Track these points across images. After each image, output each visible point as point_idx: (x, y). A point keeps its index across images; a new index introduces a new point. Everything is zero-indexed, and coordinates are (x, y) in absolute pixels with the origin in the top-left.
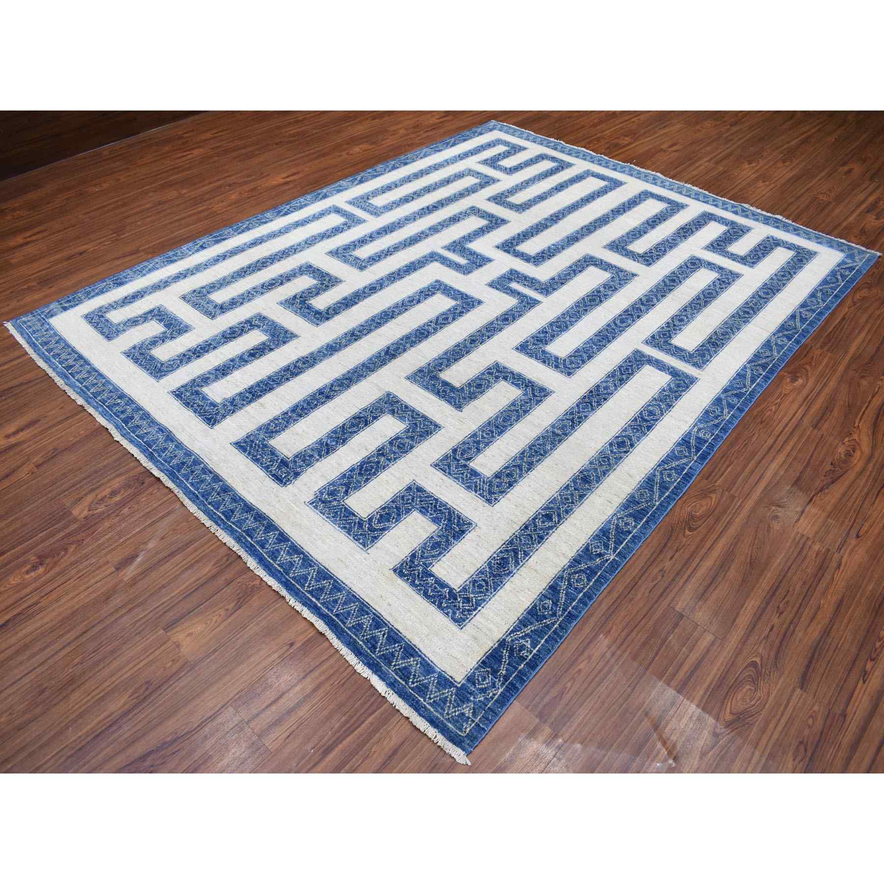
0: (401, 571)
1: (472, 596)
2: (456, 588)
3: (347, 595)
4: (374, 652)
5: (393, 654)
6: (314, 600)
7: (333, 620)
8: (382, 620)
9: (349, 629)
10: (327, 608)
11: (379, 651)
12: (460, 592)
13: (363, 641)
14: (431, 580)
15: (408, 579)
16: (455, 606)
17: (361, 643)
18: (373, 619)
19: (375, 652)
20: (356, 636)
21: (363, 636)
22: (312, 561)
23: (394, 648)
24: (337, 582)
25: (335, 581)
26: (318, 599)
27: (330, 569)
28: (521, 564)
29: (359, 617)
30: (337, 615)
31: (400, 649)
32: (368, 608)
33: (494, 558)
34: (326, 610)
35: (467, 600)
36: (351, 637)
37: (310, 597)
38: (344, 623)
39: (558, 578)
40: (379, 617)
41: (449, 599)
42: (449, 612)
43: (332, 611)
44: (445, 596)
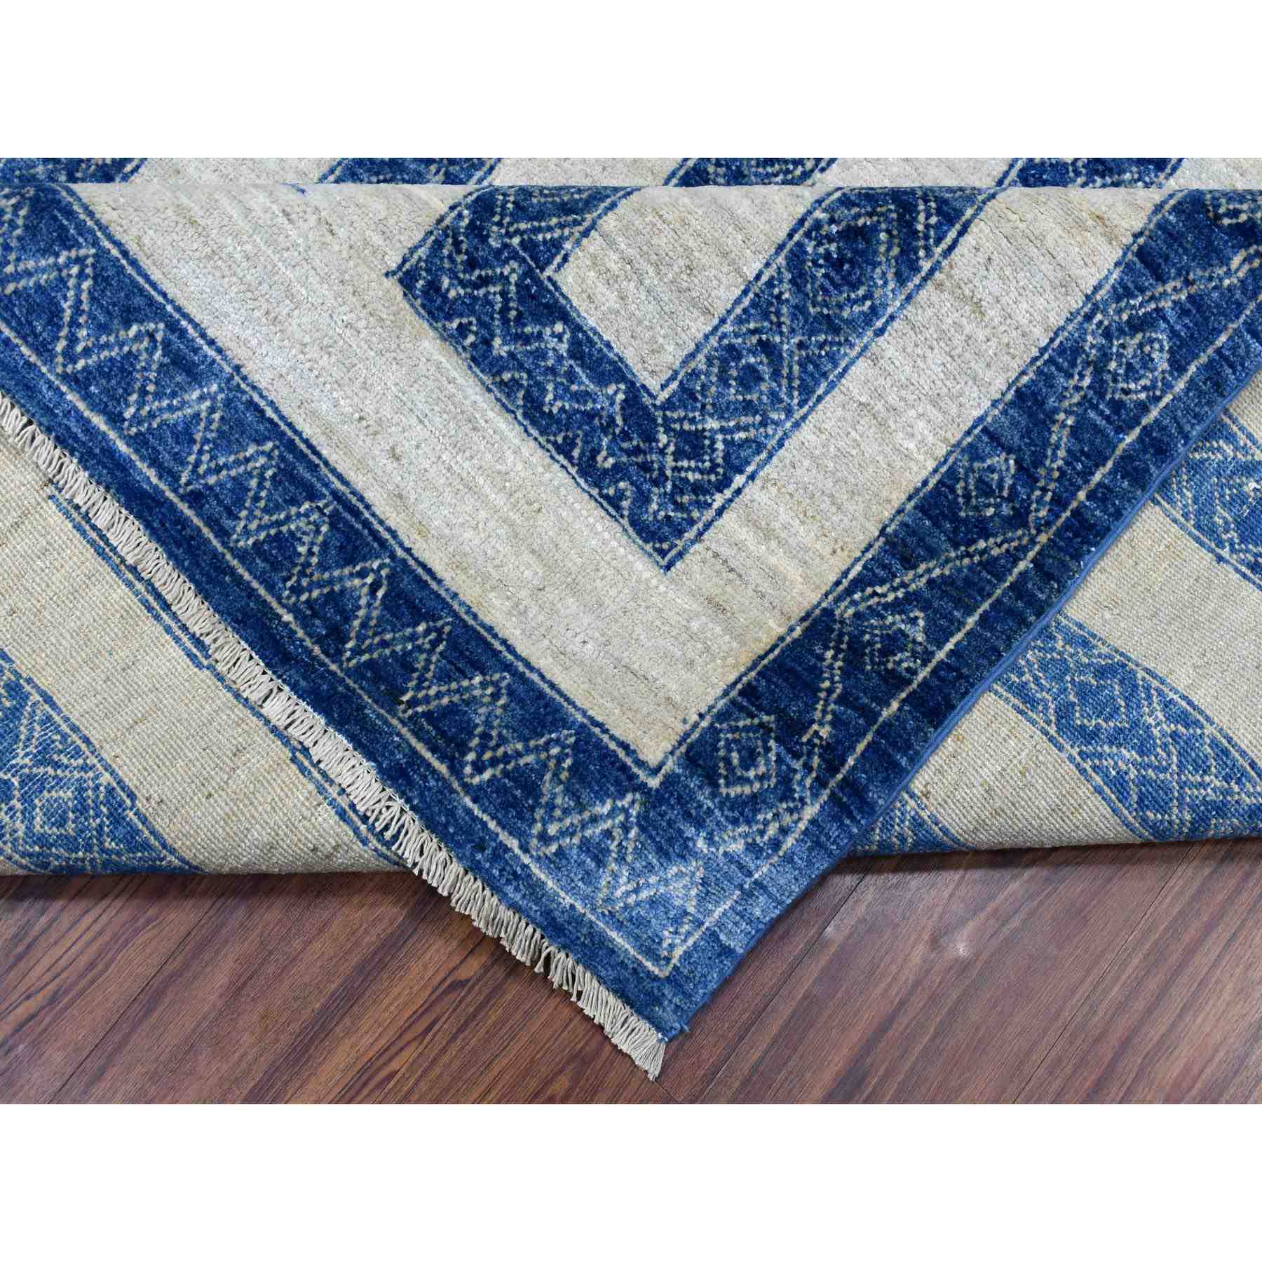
0: (433, 287)
1: (712, 424)
2: (653, 384)
3: (228, 403)
4: (336, 656)
5: (406, 663)
6: (99, 421)
7: (183, 522)
8: (366, 524)
9: (242, 556)
10: (154, 462)
11: (357, 652)
12: (669, 405)
13: (293, 609)
14: (555, 339)
15: (463, 330)
16: (646, 467)
17: (288, 617)
18: (335, 519)
19: (340, 652)
20: (270, 588)
21: (297, 590)
22: (69, 213)
23: (413, 638)
24: (183, 333)
25: (173, 327)
26: (115, 419)
27: (145, 263)
28: (926, 266)
29: (278, 508)
30: (195, 499)
31: (434, 644)
32: (314, 468)
33: (818, 225)
34: (152, 474)
35: (693, 444)
36: (251, 593)
37: (81, 406)
38: (223, 534)
39: (1061, 350)
40: (356, 513)
41: (626, 436)
42: (621, 495)
43: (176, 478)
44: (612, 421)
